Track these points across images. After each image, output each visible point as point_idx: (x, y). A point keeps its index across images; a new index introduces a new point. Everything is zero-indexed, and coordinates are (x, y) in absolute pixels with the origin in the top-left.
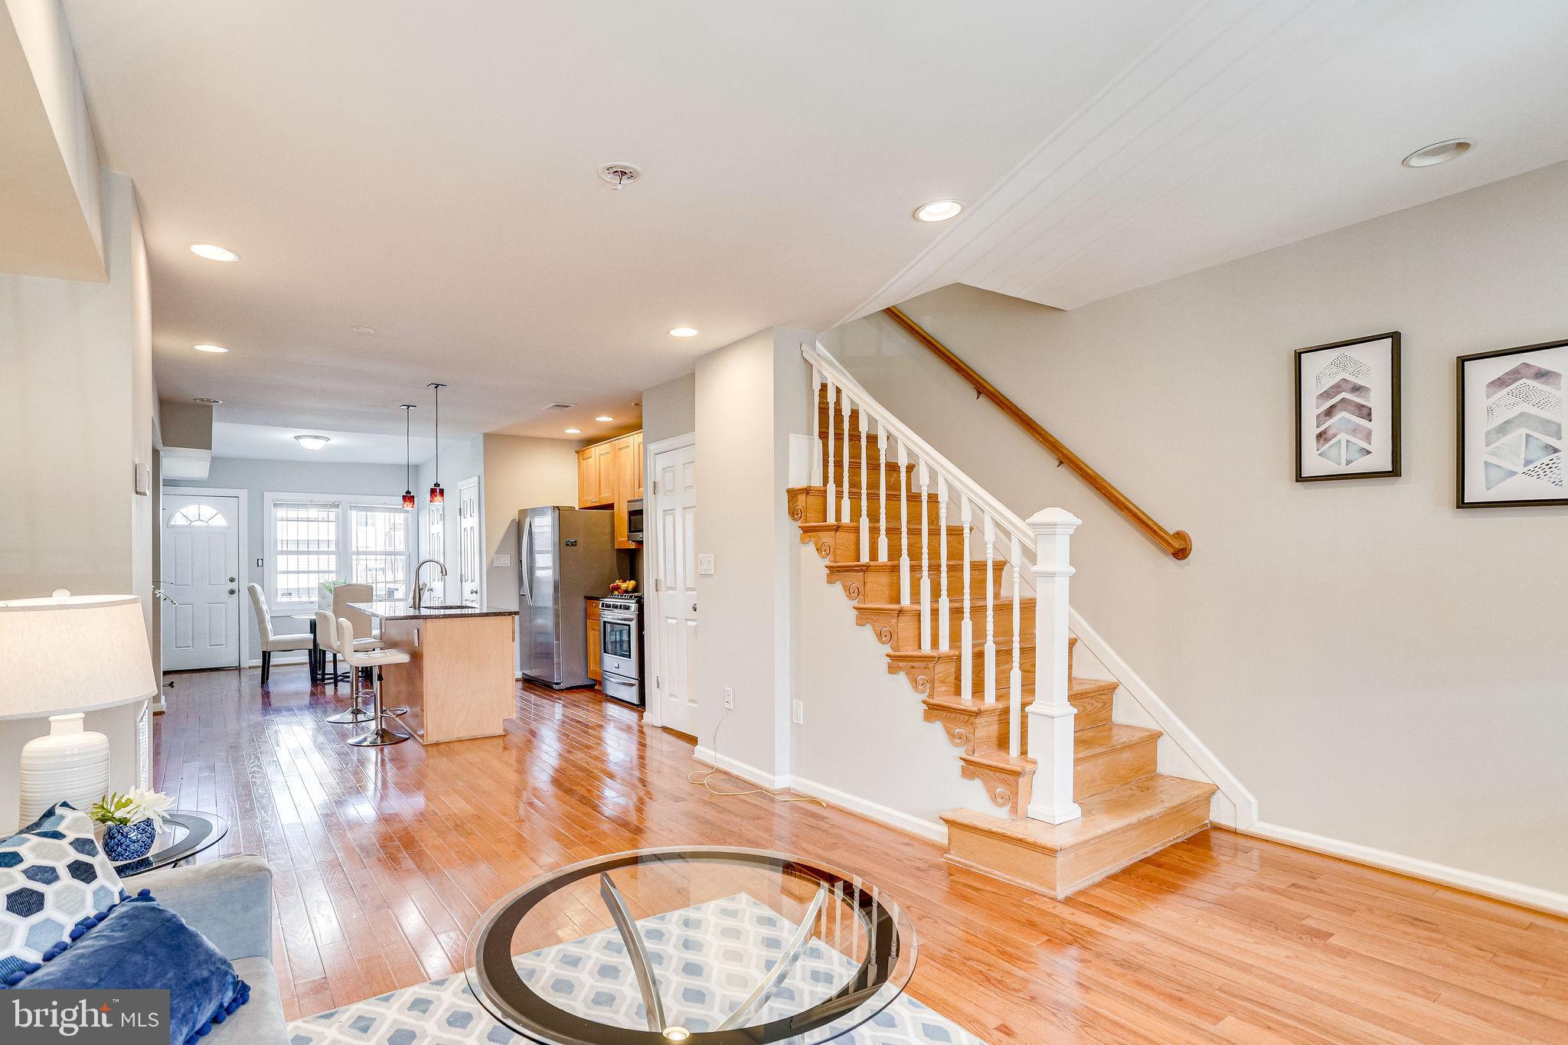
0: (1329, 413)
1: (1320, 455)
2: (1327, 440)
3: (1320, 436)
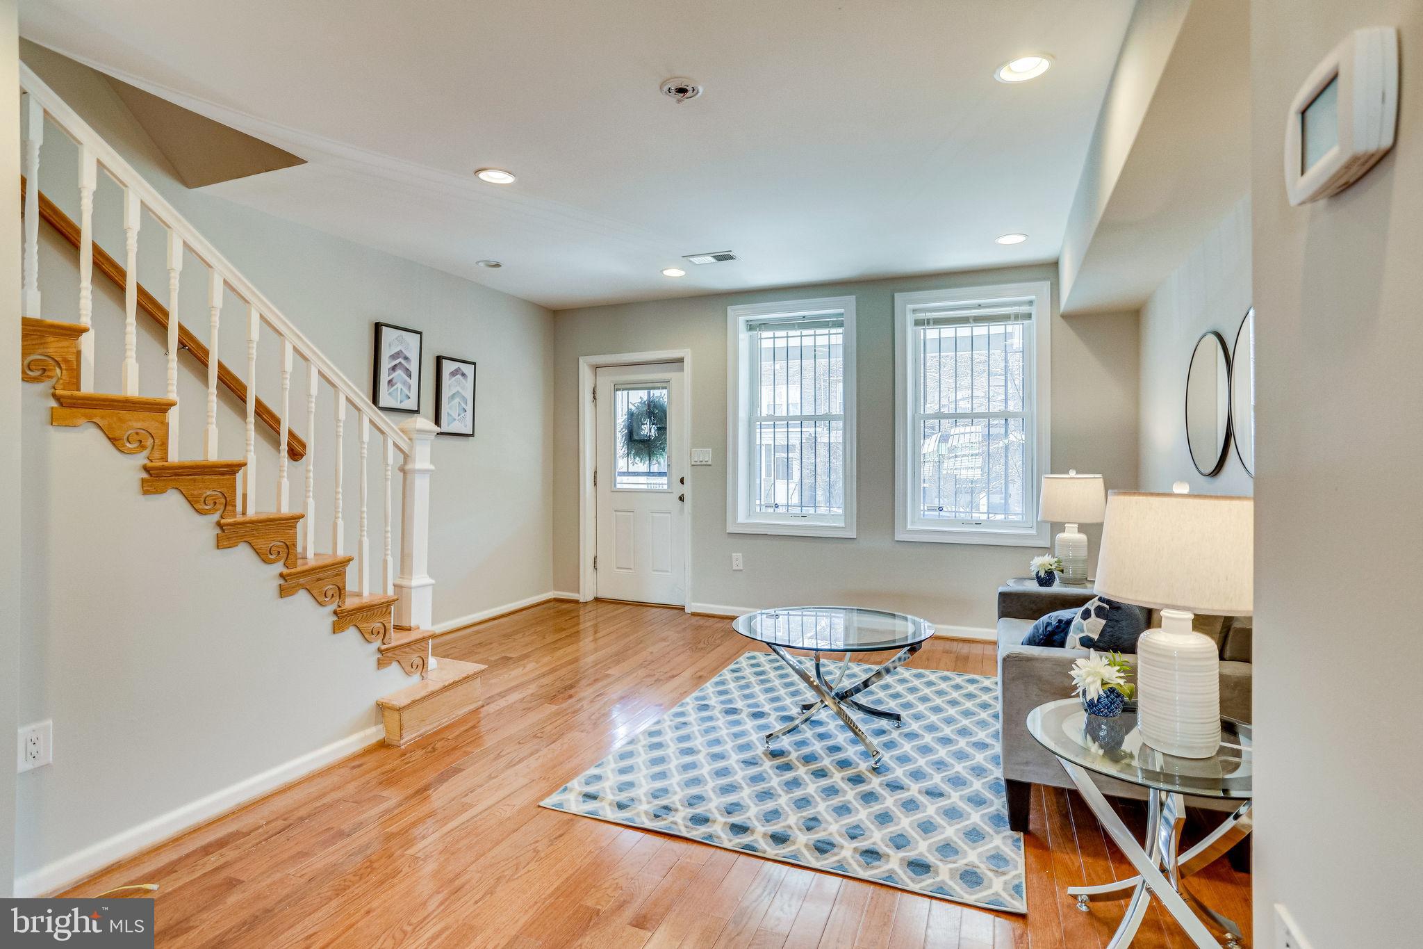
0: (394, 368)
1: (389, 394)
2: (392, 386)
3: (390, 382)
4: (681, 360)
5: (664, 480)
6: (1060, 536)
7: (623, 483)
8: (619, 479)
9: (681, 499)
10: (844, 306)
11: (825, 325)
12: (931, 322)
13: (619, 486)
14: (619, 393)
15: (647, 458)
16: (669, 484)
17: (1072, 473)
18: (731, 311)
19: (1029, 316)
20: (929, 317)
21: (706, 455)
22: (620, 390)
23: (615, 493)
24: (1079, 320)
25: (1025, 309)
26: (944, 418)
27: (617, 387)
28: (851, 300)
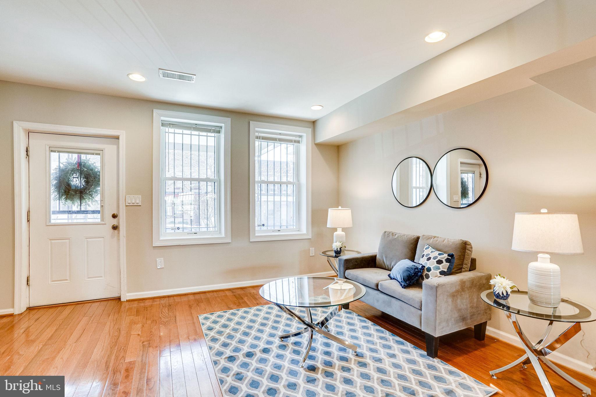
4: (117, 138)
5: (98, 216)
6: (335, 233)
7: (57, 219)
8: (53, 217)
9: (115, 228)
10: (224, 123)
11: (209, 131)
12: (261, 138)
13: (53, 221)
14: (52, 154)
15: (79, 202)
16: (102, 219)
17: (340, 208)
18: (156, 112)
19: (299, 142)
20: (260, 135)
21: (137, 199)
22: (55, 151)
23: (48, 227)
24: (323, 147)
25: (297, 139)
26: (263, 183)
27: (51, 149)
28: (228, 120)
